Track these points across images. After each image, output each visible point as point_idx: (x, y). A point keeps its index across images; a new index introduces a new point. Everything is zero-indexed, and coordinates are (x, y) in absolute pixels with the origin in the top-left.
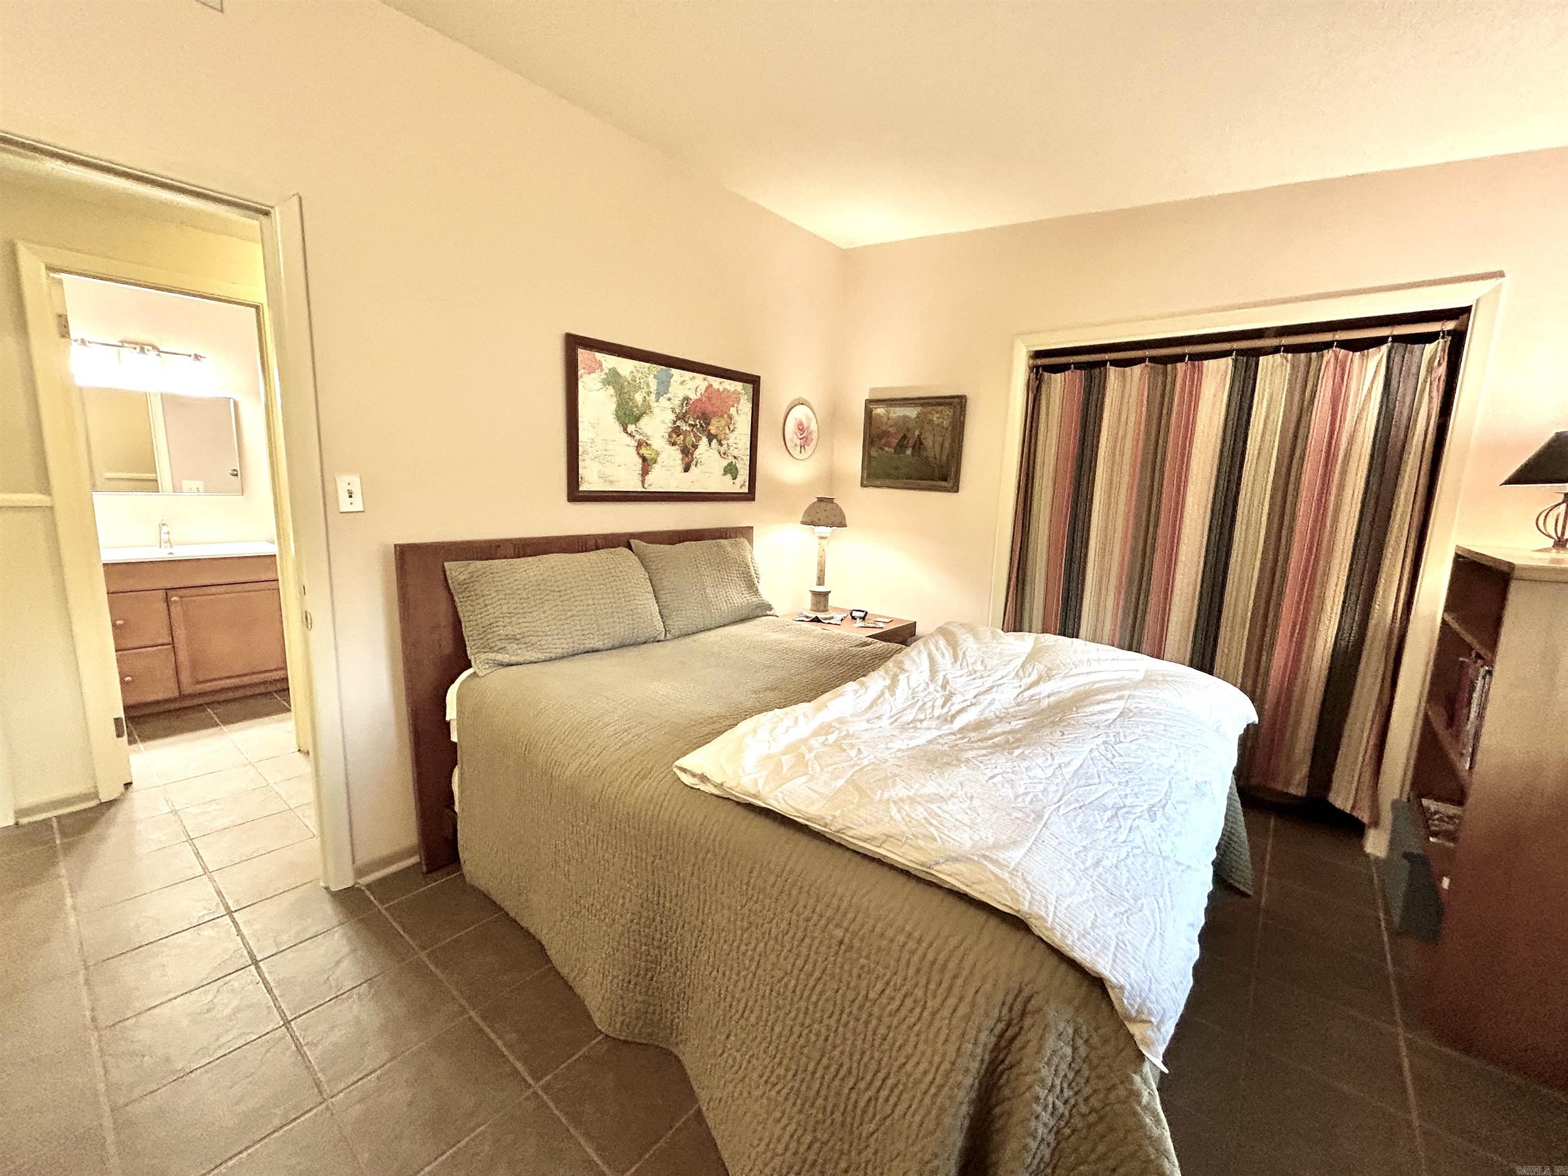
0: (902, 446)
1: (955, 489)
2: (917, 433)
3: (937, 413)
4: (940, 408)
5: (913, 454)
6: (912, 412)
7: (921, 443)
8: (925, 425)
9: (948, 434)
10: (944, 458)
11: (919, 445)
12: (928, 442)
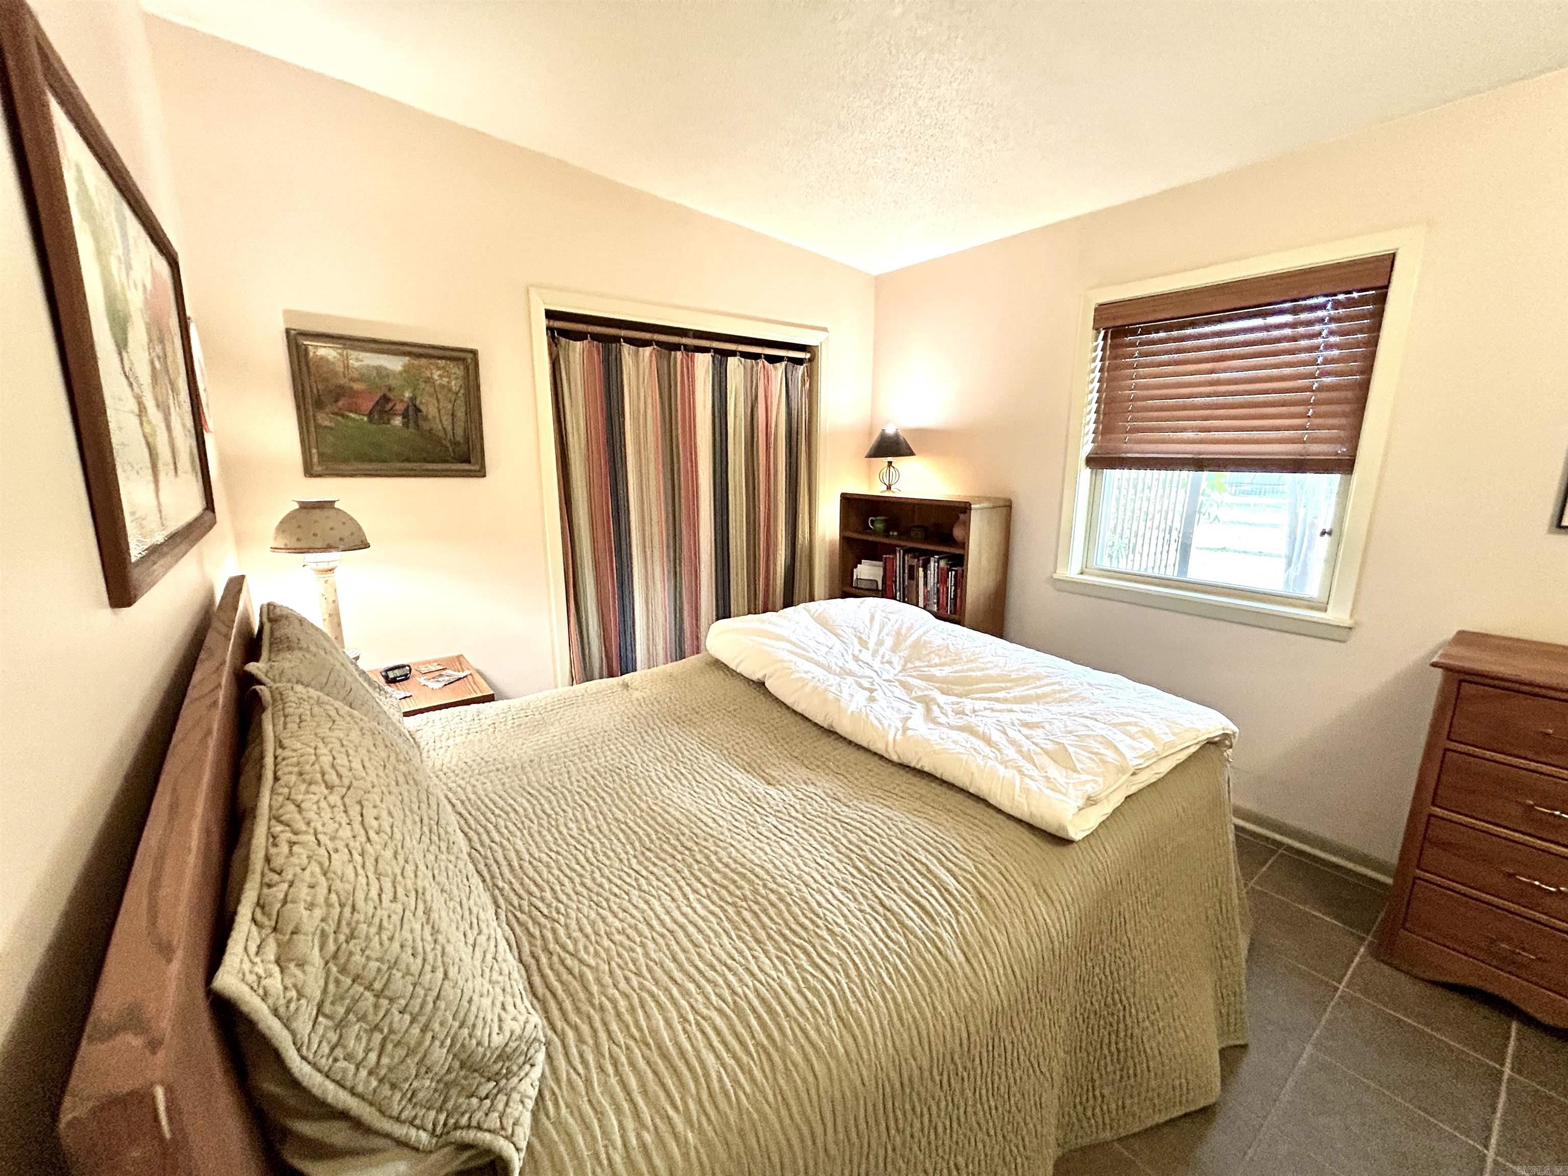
0: (382, 412)
1: (481, 473)
2: (407, 394)
3: (438, 369)
4: (441, 363)
5: (406, 425)
6: (395, 364)
7: (418, 410)
8: (422, 385)
9: (460, 402)
10: (460, 432)
11: (413, 413)
12: (430, 408)
